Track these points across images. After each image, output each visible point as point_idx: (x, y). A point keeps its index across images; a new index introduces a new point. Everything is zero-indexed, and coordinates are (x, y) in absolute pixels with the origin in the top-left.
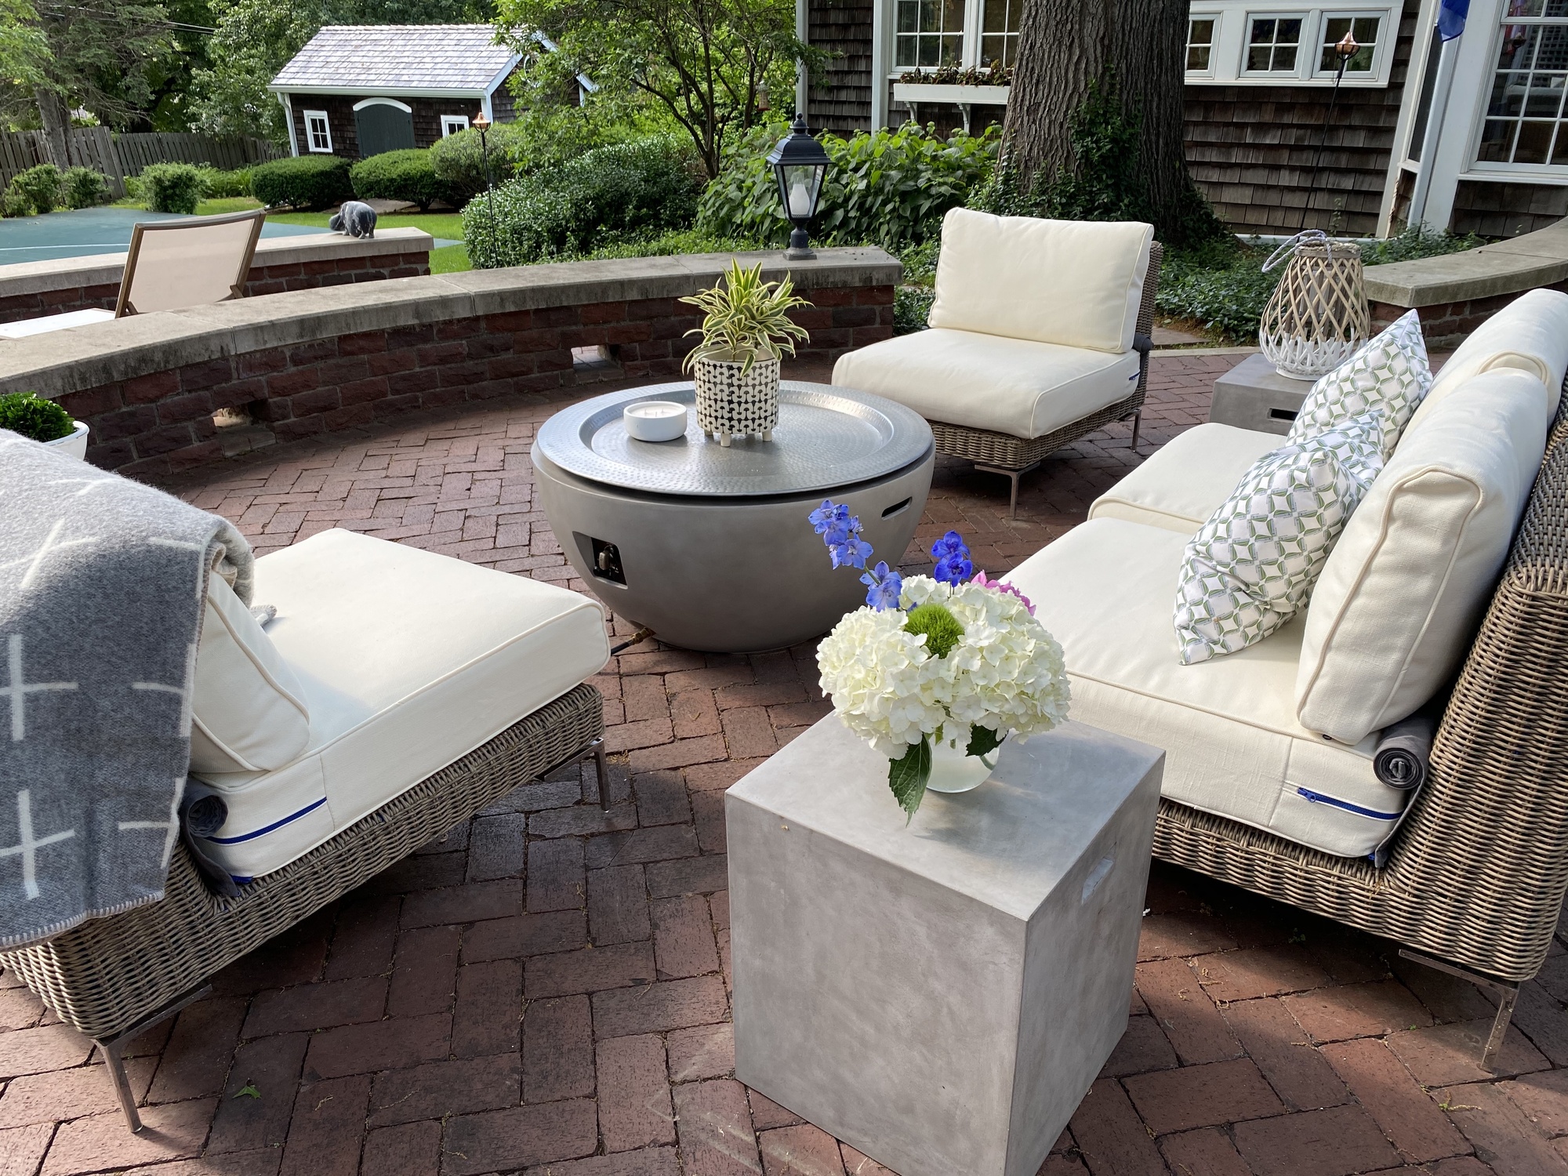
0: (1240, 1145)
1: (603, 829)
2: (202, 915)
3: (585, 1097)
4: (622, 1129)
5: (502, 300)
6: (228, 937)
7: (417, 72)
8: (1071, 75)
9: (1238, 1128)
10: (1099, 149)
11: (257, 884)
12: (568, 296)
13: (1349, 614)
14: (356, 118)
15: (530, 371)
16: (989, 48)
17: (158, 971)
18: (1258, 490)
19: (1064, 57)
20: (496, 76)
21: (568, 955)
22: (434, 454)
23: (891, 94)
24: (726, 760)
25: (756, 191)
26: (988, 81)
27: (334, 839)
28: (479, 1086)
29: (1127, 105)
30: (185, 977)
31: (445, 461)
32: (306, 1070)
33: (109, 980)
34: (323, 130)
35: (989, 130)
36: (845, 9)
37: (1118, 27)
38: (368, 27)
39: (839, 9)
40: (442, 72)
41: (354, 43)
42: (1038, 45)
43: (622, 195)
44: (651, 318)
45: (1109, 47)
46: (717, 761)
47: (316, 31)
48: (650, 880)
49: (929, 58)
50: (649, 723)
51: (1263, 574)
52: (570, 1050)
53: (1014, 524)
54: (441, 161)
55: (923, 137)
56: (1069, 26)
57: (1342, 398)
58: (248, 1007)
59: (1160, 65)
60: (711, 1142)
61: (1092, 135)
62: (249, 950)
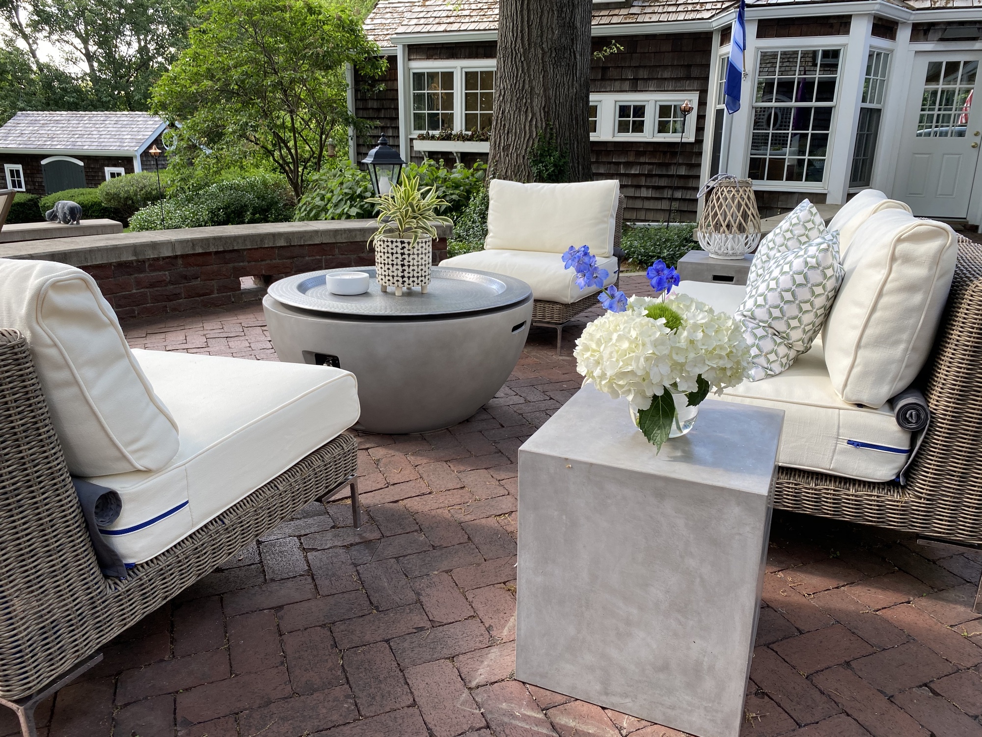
0: (860, 674)
1: (358, 540)
2: (100, 593)
3: (408, 707)
4: (444, 724)
5: (193, 245)
6: (118, 612)
7: (87, 140)
8: (527, 128)
9: (854, 664)
10: (547, 170)
11: (138, 570)
12: (238, 243)
13: (870, 323)
14: (43, 169)
15: (212, 292)
16: (470, 120)
17: (66, 640)
18: (783, 273)
19: (523, 118)
20: (143, 143)
21: (361, 619)
22: (155, 341)
23: (412, 147)
24: (430, 493)
25: (334, 200)
26: (470, 139)
27: (190, 536)
28: (324, 711)
29: (560, 145)
30: (86, 645)
31: (165, 344)
32: (179, 719)
33: (30, 646)
34: (19, 176)
35: (475, 165)
36: (377, 99)
37: (552, 101)
38: (51, 112)
39: (374, 99)
40: (106, 140)
41: (41, 122)
42: (507, 111)
43: (242, 207)
44: (294, 258)
45: (548, 112)
46: (424, 494)
47: (15, 114)
48: (404, 568)
49: (434, 126)
50: (367, 477)
51: (789, 325)
52: (385, 678)
53: (561, 358)
54: (106, 195)
55: (438, 169)
56: (524, 101)
57: (786, 242)
58: (116, 684)
59: (577, 123)
60: (514, 722)
61: (542, 162)
62: (132, 623)
